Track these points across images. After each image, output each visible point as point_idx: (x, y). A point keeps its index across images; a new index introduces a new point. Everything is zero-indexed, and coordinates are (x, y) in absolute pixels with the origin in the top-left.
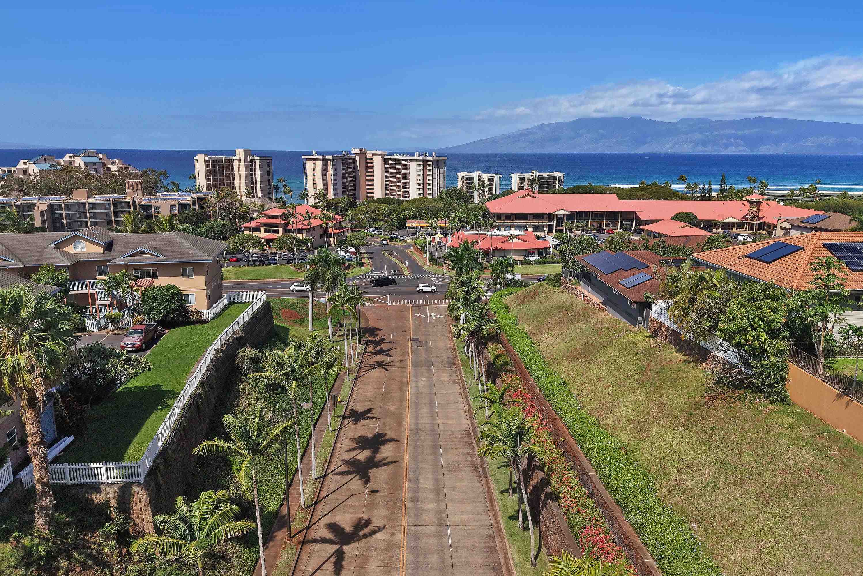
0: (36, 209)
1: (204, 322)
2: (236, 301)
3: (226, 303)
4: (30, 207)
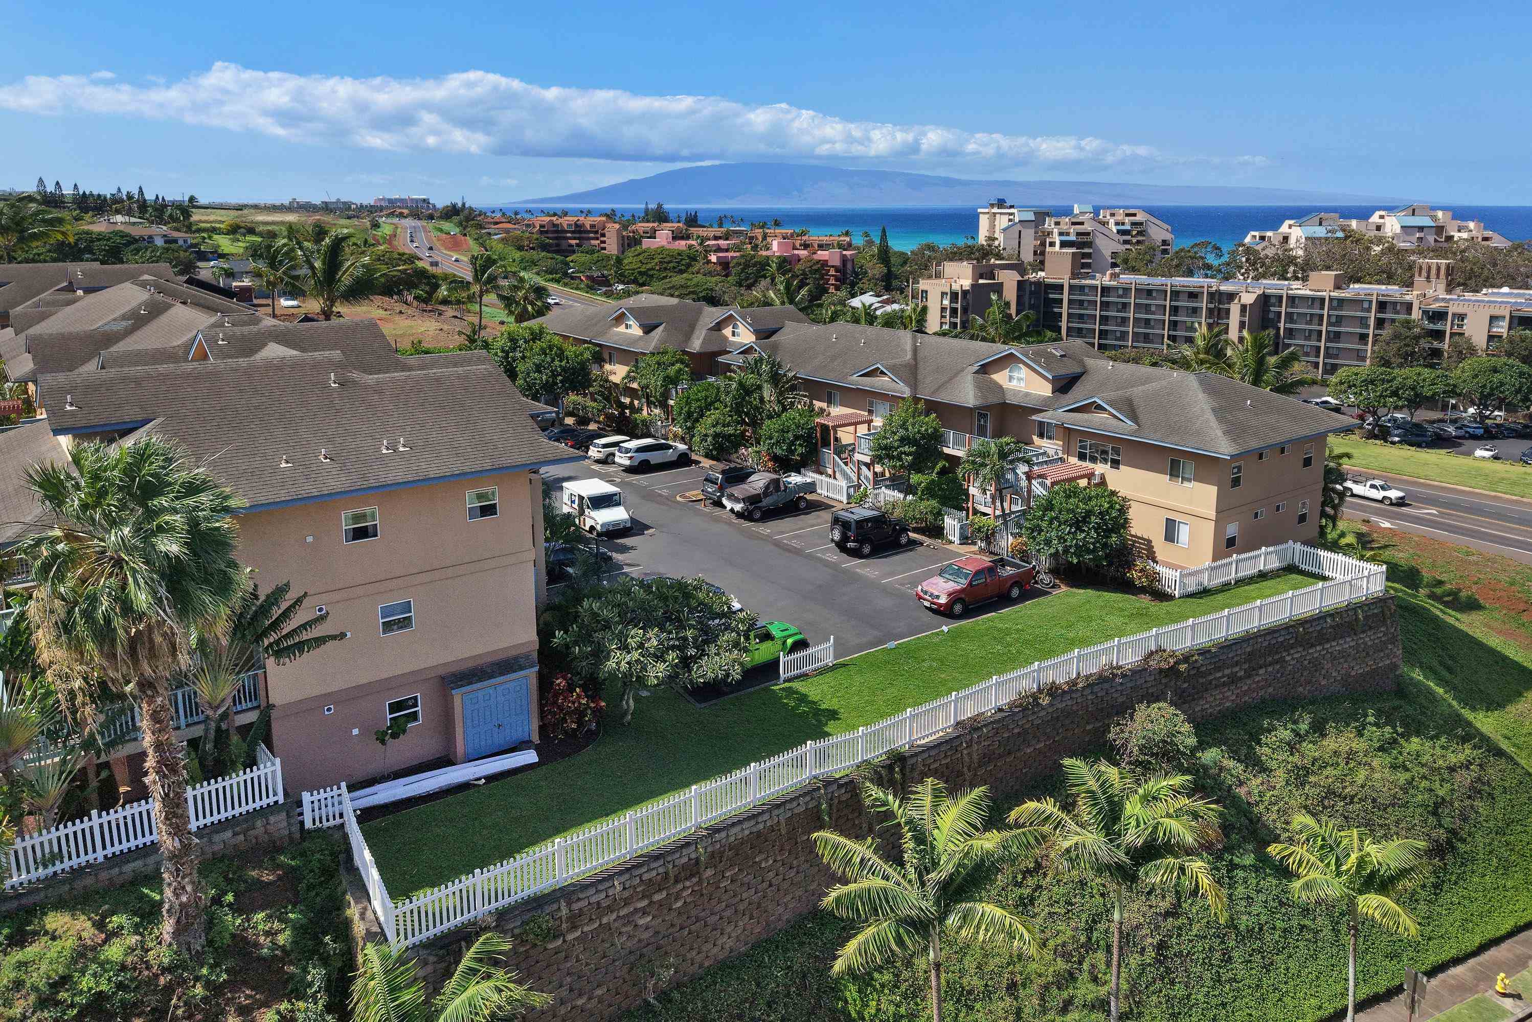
0: (1236, 301)
1: (1162, 596)
2: (1307, 568)
3: (1269, 567)
4: (1231, 296)
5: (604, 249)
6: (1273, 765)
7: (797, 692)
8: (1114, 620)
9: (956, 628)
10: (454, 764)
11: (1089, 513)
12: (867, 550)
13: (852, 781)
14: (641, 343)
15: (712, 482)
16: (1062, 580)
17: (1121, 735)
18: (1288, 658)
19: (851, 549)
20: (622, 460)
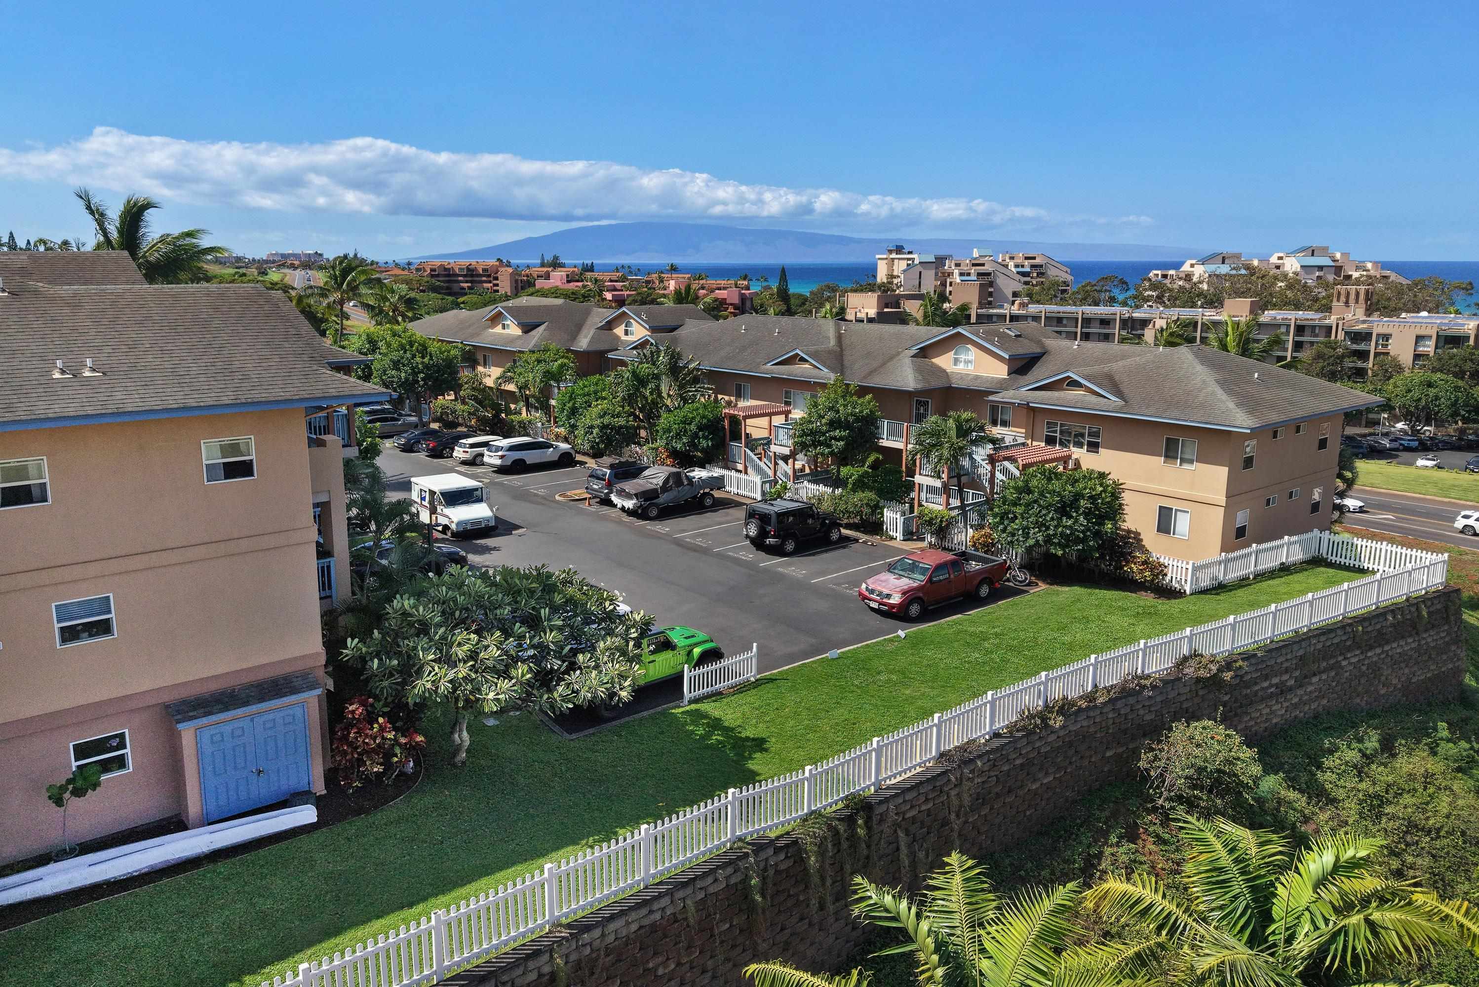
0: (1151, 326)
1: (1171, 593)
2: (1338, 559)
3: (1292, 559)
4: (1144, 323)
5: (497, 291)
6: (1341, 794)
7: (705, 716)
8: (1118, 621)
9: (914, 633)
10: (185, 828)
11: (1078, 496)
12: (790, 546)
13: (795, 843)
14: (520, 342)
15: (598, 478)
16: (1037, 577)
17: (1157, 764)
18: (1344, 663)
19: (770, 545)
20: (492, 459)
